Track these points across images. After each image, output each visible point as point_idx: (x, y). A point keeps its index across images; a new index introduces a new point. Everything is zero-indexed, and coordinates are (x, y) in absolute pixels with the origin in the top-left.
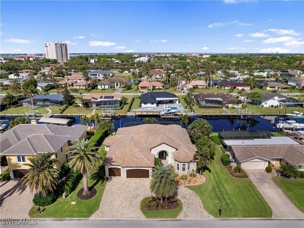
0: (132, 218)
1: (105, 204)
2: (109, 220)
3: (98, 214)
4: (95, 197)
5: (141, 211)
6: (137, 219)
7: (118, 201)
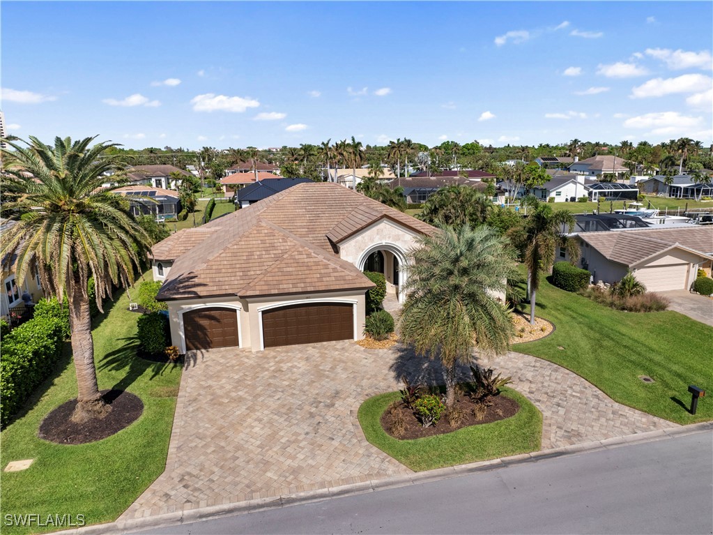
0: (346, 481)
1: (193, 444)
2: (230, 511)
3: (166, 495)
4: (135, 423)
5: (374, 449)
6: (375, 482)
7: (253, 427)
